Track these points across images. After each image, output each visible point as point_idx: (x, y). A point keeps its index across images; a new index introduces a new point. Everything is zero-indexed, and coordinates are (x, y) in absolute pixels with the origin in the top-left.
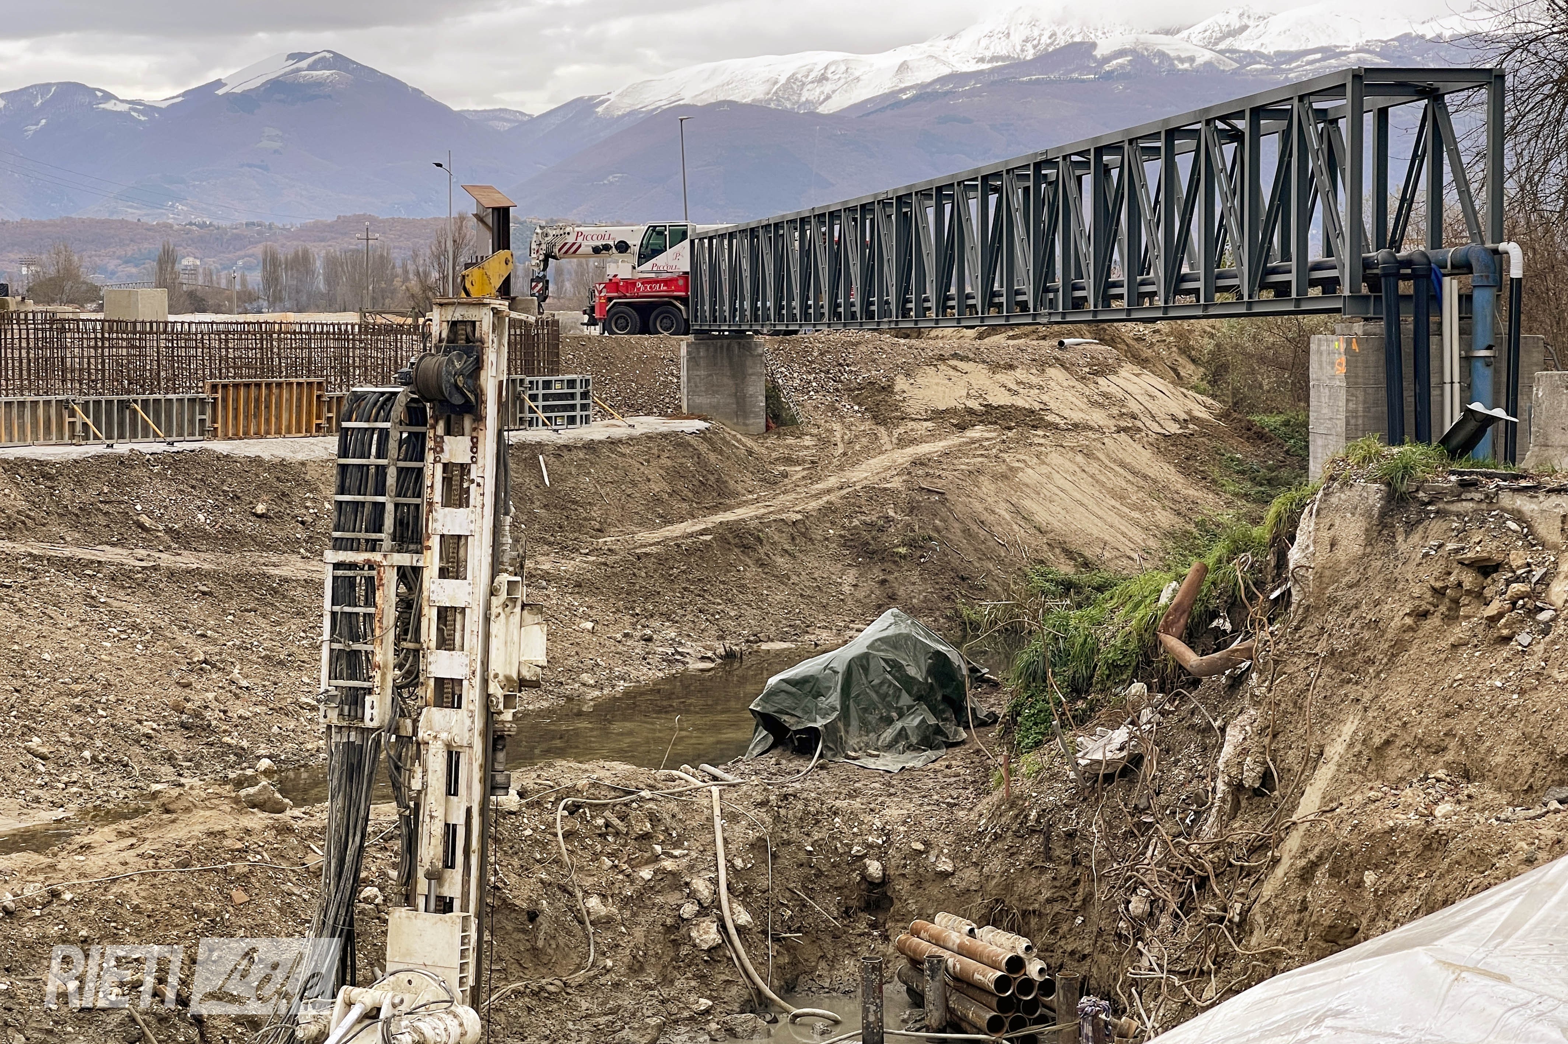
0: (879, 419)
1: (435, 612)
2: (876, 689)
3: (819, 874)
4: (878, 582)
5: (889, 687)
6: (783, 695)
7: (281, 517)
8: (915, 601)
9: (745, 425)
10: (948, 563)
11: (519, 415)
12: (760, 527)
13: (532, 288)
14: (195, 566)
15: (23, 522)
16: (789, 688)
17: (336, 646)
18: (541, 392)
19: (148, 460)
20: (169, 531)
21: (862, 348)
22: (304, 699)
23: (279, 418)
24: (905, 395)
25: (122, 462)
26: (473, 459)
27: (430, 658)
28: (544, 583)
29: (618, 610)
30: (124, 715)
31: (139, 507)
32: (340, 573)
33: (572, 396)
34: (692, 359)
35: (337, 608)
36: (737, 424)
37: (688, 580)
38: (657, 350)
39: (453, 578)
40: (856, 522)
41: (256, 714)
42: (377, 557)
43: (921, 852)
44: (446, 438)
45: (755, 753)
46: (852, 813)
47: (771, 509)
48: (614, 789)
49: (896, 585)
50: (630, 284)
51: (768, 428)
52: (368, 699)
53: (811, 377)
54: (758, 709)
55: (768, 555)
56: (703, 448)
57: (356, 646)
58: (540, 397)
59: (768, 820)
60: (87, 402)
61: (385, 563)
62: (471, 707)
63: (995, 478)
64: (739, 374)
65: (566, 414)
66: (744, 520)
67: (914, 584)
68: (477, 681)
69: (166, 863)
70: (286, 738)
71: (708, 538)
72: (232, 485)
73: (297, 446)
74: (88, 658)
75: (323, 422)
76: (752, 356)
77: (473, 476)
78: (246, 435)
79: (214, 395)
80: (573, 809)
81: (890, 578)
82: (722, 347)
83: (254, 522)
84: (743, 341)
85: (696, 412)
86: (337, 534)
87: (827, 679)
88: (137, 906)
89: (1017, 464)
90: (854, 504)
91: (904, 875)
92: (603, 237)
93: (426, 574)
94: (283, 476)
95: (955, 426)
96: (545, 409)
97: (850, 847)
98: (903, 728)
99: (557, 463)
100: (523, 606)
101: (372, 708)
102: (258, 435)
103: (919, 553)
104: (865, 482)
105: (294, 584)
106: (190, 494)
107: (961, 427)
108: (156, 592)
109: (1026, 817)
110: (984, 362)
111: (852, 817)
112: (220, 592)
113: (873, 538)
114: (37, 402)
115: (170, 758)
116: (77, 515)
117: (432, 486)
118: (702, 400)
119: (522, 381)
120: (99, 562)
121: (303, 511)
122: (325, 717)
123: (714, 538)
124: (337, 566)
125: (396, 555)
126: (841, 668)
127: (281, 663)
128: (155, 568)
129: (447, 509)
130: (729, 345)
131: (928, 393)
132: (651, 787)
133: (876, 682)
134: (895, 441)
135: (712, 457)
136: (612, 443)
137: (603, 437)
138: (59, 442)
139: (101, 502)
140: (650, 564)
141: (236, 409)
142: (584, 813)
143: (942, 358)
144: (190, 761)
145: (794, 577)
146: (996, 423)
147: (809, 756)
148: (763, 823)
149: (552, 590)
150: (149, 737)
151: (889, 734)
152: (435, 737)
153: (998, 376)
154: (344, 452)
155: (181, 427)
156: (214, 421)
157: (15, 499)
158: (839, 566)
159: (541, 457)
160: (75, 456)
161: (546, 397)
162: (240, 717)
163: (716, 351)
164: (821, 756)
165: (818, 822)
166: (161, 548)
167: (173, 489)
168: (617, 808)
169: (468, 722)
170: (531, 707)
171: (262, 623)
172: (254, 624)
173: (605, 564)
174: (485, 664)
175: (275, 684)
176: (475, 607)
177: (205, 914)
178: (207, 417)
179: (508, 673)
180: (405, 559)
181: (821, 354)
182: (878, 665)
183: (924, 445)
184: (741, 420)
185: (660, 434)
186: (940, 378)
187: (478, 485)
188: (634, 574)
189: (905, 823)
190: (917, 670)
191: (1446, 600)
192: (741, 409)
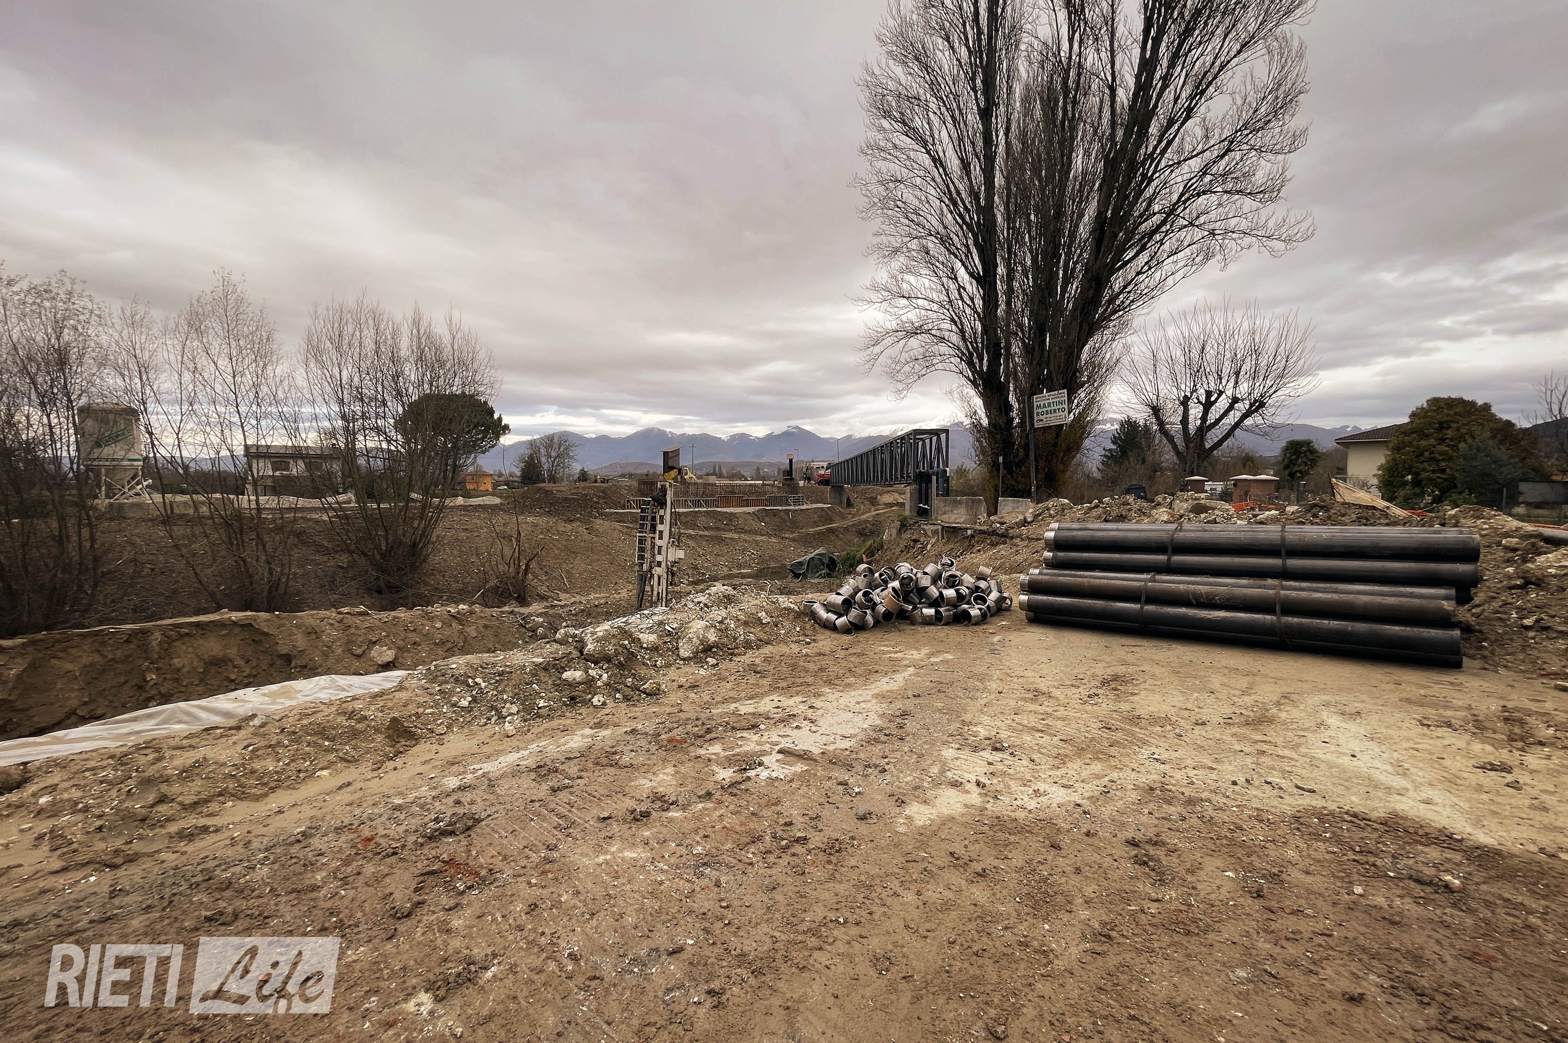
0: (872, 505)
1: (657, 547)
5: (818, 564)
7: (729, 525)
9: (840, 505)
12: (838, 528)
16: (796, 564)
17: (639, 553)
18: (792, 498)
21: (871, 489)
23: (732, 503)
24: (879, 499)
25: (696, 512)
26: (665, 514)
27: (656, 556)
31: (699, 522)
32: (640, 538)
33: (799, 500)
34: (831, 491)
35: (639, 545)
37: (819, 539)
38: (827, 489)
39: (661, 539)
40: (860, 527)
42: (646, 535)
44: (660, 510)
47: (842, 524)
51: (846, 506)
53: (858, 495)
55: (839, 533)
56: (828, 511)
57: (643, 554)
64: (841, 494)
65: (798, 503)
66: (834, 526)
68: (665, 561)
71: (825, 530)
72: (720, 517)
76: (844, 491)
77: (665, 518)
79: (722, 498)
82: (837, 489)
83: (723, 525)
84: (842, 488)
85: (829, 503)
86: (639, 529)
87: (804, 562)
90: (861, 523)
92: (819, 465)
93: (656, 538)
94: (731, 516)
96: (793, 502)
99: (794, 514)
100: (675, 546)
101: (645, 567)
102: (728, 507)
104: (864, 518)
106: (710, 519)
107: (891, 507)
112: (711, 540)
117: (658, 520)
118: (832, 500)
126: (808, 559)
128: (699, 535)
129: (660, 525)
131: (884, 499)
134: (874, 510)
135: (830, 513)
136: (807, 509)
139: (691, 521)
140: (810, 535)
141: (724, 501)
143: (889, 492)
151: (818, 574)
152: (657, 572)
155: (712, 505)
159: (790, 512)
166: (701, 530)
167: (706, 518)
169: (663, 570)
171: (718, 547)
174: (667, 558)
176: (665, 546)
178: (717, 503)
179: (671, 560)
180: (652, 535)
181: (861, 490)
183: (880, 511)
185: (819, 507)
186: (887, 496)
188: (806, 538)
190: (826, 561)
191: (907, 548)
192: (841, 502)
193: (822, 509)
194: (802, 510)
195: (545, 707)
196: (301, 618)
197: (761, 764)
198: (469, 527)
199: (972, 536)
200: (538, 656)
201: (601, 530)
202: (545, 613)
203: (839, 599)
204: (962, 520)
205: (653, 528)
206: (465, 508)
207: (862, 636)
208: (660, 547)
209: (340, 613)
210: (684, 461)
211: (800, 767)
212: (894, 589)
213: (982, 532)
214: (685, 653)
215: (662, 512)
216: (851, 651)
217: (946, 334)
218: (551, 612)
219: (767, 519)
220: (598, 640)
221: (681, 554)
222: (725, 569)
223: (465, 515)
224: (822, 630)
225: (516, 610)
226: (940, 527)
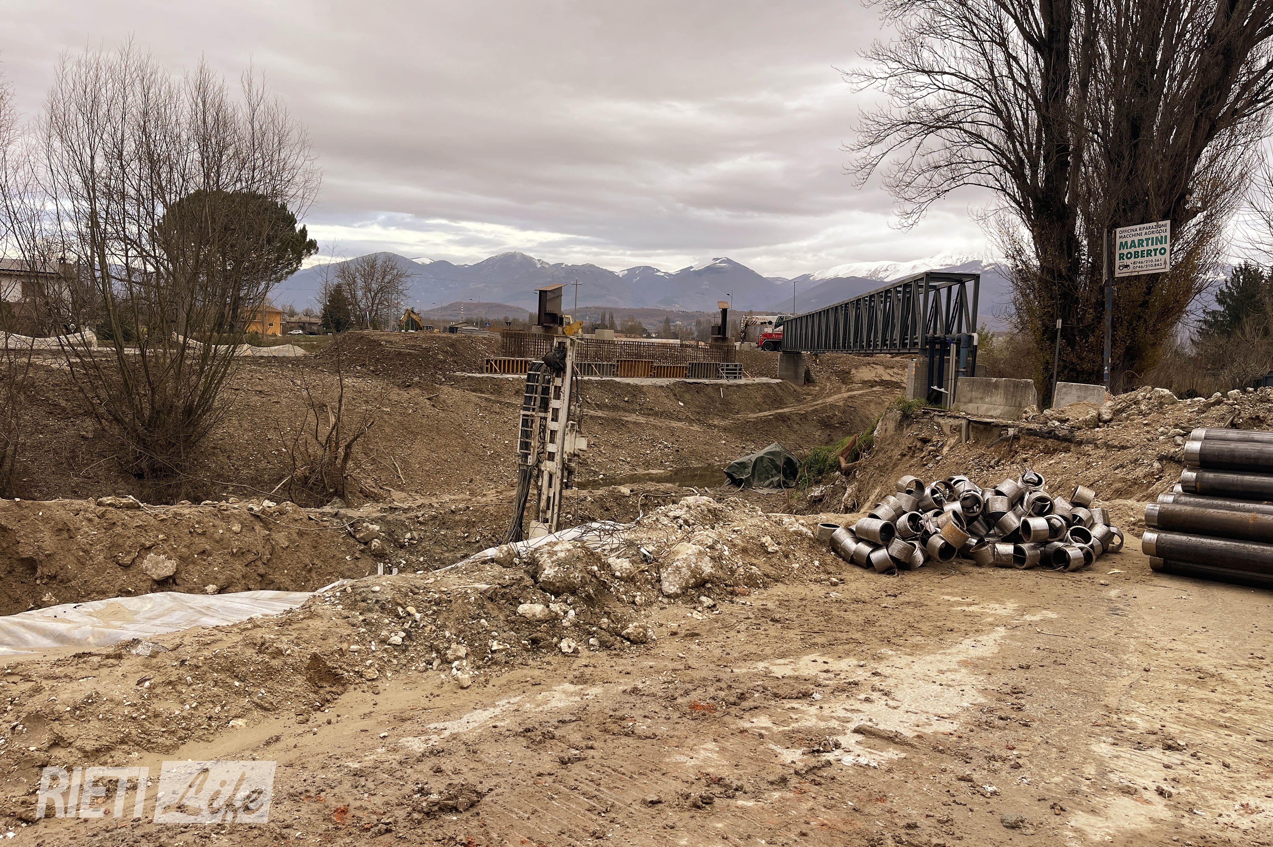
0: (843, 382)
1: (549, 432)
2: (765, 468)
5: (770, 467)
6: (734, 467)
7: (632, 402)
9: (797, 382)
11: (717, 374)
12: (791, 415)
14: (600, 415)
16: (736, 465)
17: (522, 440)
19: (593, 382)
20: (596, 404)
21: (841, 359)
23: (638, 371)
24: (854, 375)
25: (584, 382)
26: (563, 385)
27: (547, 446)
29: (737, 438)
31: (588, 396)
32: (524, 417)
33: (736, 369)
34: (781, 359)
35: (523, 428)
36: (792, 381)
37: (762, 430)
38: (773, 356)
39: (555, 421)
40: (824, 415)
42: (534, 413)
44: (556, 378)
47: (796, 409)
50: (771, 335)
51: (804, 383)
52: (529, 456)
53: (823, 367)
54: (726, 471)
55: (791, 424)
56: (777, 389)
57: (527, 440)
58: (725, 369)
60: (578, 364)
61: (536, 415)
62: (558, 461)
64: (796, 365)
65: (733, 375)
66: (786, 412)
68: (560, 453)
71: (772, 417)
72: (619, 391)
73: (642, 380)
76: (801, 359)
77: (562, 390)
78: (627, 376)
79: (617, 363)
80: (646, 497)
82: (791, 356)
83: (623, 403)
84: (798, 354)
85: (779, 376)
86: (524, 406)
87: (748, 463)
90: (825, 410)
92: (764, 320)
93: (548, 420)
94: (635, 389)
95: (868, 386)
96: (726, 373)
98: (772, 481)
99: (726, 390)
100: (577, 432)
101: (530, 459)
102: (630, 376)
104: (831, 402)
106: (605, 393)
107: (872, 387)
110: (883, 365)
112: (606, 423)
113: (829, 421)
117: (551, 393)
118: (783, 373)
119: (719, 363)
121: (640, 401)
123: (774, 418)
124: (524, 415)
125: (539, 413)
126: (754, 460)
129: (555, 400)
130: (793, 356)
131: (862, 374)
132: (676, 492)
133: (765, 465)
134: (846, 389)
135: (781, 391)
136: (746, 385)
137: (743, 383)
141: (624, 368)
143: (869, 364)
146: (883, 386)
147: (739, 487)
151: (767, 482)
152: (547, 469)
153: (887, 370)
154: (528, 380)
155: (607, 373)
156: (617, 371)
158: (816, 429)
159: (721, 388)
161: (727, 369)
163: (789, 357)
164: (743, 487)
166: (591, 409)
167: (600, 391)
169: (557, 466)
171: (616, 434)
173: (736, 423)
174: (563, 448)
176: (561, 431)
178: (615, 370)
179: (570, 451)
180: (542, 415)
181: (828, 360)
182: (766, 460)
183: (855, 391)
184: (795, 380)
185: (763, 383)
186: (867, 370)
187: (564, 393)
188: (745, 427)
190: (780, 462)
191: (912, 451)
192: (796, 377)
193: (768, 385)
194: (739, 386)
195: (500, 651)
196: (49, 508)
197: (837, 746)
198: (265, 389)
199: (1016, 438)
200: (479, 581)
201: (449, 402)
202: (382, 519)
203: (876, 525)
204: (998, 412)
205: (545, 406)
206: (255, 360)
207: (910, 579)
208: (553, 433)
209: (100, 504)
210: (566, 307)
211: (892, 754)
212: (954, 513)
213: (1031, 432)
214: (670, 587)
215: (558, 382)
216: (901, 599)
217: (985, 131)
218: (390, 517)
219: (687, 397)
220: (559, 563)
221: (582, 443)
222: (627, 467)
223: (256, 371)
224: (848, 567)
225: (342, 511)
226: (964, 422)
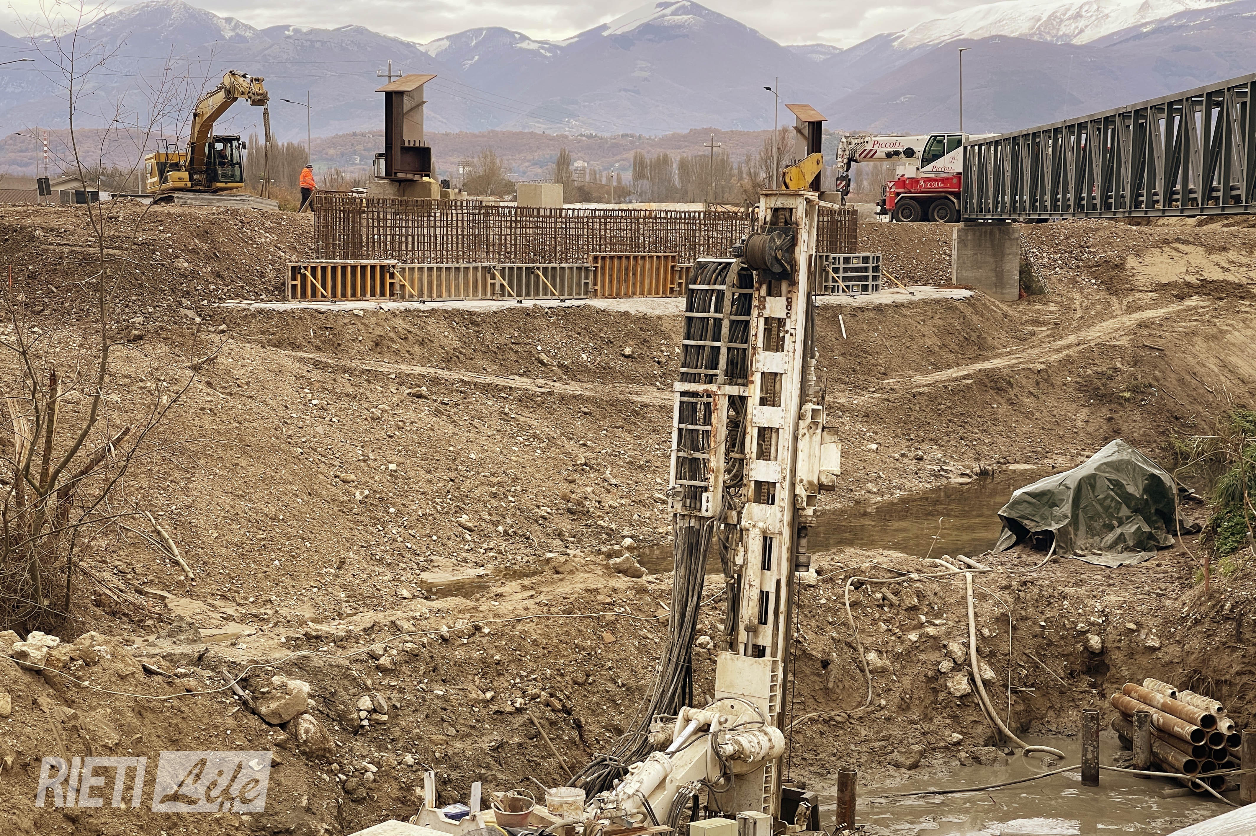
0: (1112, 290)
1: (755, 432)
2: (1101, 502)
3: (1050, 643)
4: (1106, 419)
5: (1111, 501)
6: (1025, 504)
7: (643, 358)
8: (1136, 435)
9: (1002, 293)
10: (1165, 405)
11: (824, 284)
12: (1011, 374)
13: (837, 185)
14: (579, 393)
15: (457, 357)
16: (1030, 499)
17: (681, 454)
18: (842, 266)
19: (547, 313)
20: (561, 366)
21: (1100, 233)
22: (657, 495)
23: (642, 283)
24: (1134, 271)
25: (528, 314)
26: (788, 315)
27: (752, 466)
28: (840, 413)
29: (897, 436)
30: (527, 501)
31: (539, 348)
32: (685, 399)
33: (866, 269)
34: (962, 242)
35: (682, 426)
36: (996, 293)
37: (952, 414)
38: (933, 234)
39: (770, 405)
40: (1089, 372)
41: (622, 505)
42: (713, 388)
43: (1133, 631)
44: (768, 298)
45: (1001, 548)
46: (1078, 598)
47: (1021, 360)
48: (890, 571)
49: (1120, 422)
50: (914, 181)
51: (1020, 296)
52: (705, 495)
53: (1057, 257)
54: (1005, 515)
55: (1016, 396)
56: (968, 311)
57: (696, 455)
58: (841, 270)
59: (1010, 600)
60: (504, 268)
61: (719, 393)
62: (782, 504)
63: (1208, 338)
64: (999, 254)
65: (861, 283)
66: (998, 368)
67: (1135, 421)
68: (787, 484)
69: (556, 610)
70: (643, 524)
71: (970, 381)
72: (607, 333)
73: (656, 305)
74: (502, 458)
75: (675, 286)
76: (1010, 239)
77: (787, 327)
78: (618, 295)
79: (596, 265)
80: (858, 586)
81: (1116, 416)
82: (986, 232)
83: (623, 361)
84: (1003, 228)
85: (963, 283)
86: (684, 370)
87: (1060, 493)
88: (535, 640)
89: (1225, 328)
90: (1088, 358)
91: (1119, 648)
92: (894, 145)
93: (750, 402)
94: (644, 326)
95: (1175, 296)
96: (845, 279)
97: (1076, 623)
98: (1122, 534)
99: (853, 321)
100: (823, 428)
101: (708, 502)
102: (627, 295)
103: (1140, 397)
104: (1099, 340)
105: (652, 409)
106: (576, 339)
107: (1181, 298)
108: (551, 411)
109: (1222, 606)
110: (1202, 245)
111: (1078, 600)
112: (597, 413)
113: (1103, 385)
114: (468, 268)
115: (560, 535)
116: (495, 353)
117: (756, 335)
118: (968, 274)
119: (827, 257)
120: (511, 388)
121: (659, 354)
122: (672, 507)
123: (975, 382)
124: (683, 394)
125: (727, 387)
126: (1073, 485)
127: (641, 467)
128: (550, 394)
129: (767, 353)
130: (991, 230)
131: (1154, 270)
132: (919, 571)
133: (1101, 496)
134: (1124, 308)
135: (975, 319)
136: (896, 306)
137: (889, 302)
138: (484, 298)
139: (513, 343)
140: (923, 401)
141: (611, 276)
142: (867, 588)
143: (1166, 242)
144: (574, 537)
145: (1037, 414)
146: (1209, 294)
147: (1044, 552)
148: (1006, 602)
149: (846, 419)
150: (545, 518)
151: (1110, 538)
152: (754, 526)
153: (1213, 256)
154: (690, 308)
155: (571, 288)
156: (595, 284)
157: (452, 339)
158: (1074, 406)
159: (840, 317)
160: (494, 309)
161: (845, 270)
162: (610, 506)
163: (981, 236)
164: (1054, 553)
165: (1050, 603)
166: (555, 378)
167: (564, 335)
168: (892, 586)
169: (779, 515)
170: (827, 508)
171: (628, 437)
172: (621, 437)
173: (888, 400)
174: (793, 471)
175: (636, 483)
176: (786, 428)
177: (584, 649)
178: (590, 281)
179: (810, 479)
180: (734, 390)
181: (1067, 238)
182: (1103, 484)
183: (1149, 311)
184: (999, 290)
185: (934, 300)
186: (1165, 258)
187: (791, 334)
188: (910, 408)
189: (1121, 607)
190: (1135, 488)
192: (1000, 281)
193: (947, 305)
194: (879, 309)
205: (739, 367)
215: (773, 307)
221: (835, 458)
